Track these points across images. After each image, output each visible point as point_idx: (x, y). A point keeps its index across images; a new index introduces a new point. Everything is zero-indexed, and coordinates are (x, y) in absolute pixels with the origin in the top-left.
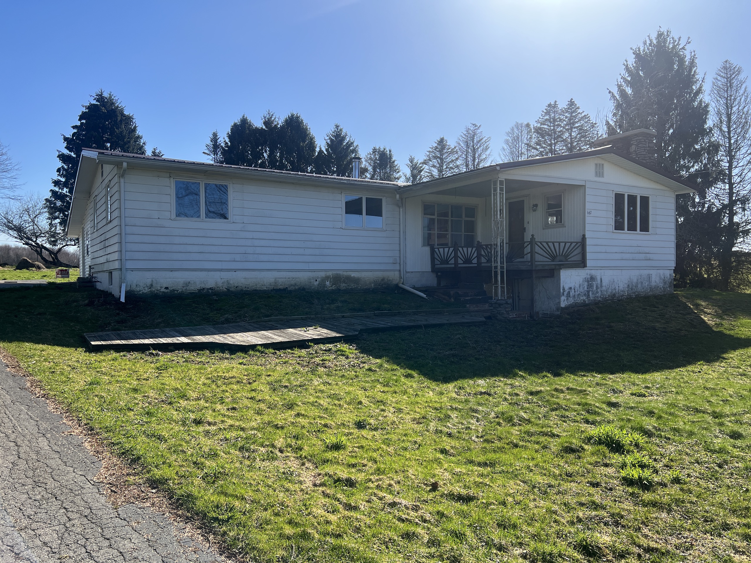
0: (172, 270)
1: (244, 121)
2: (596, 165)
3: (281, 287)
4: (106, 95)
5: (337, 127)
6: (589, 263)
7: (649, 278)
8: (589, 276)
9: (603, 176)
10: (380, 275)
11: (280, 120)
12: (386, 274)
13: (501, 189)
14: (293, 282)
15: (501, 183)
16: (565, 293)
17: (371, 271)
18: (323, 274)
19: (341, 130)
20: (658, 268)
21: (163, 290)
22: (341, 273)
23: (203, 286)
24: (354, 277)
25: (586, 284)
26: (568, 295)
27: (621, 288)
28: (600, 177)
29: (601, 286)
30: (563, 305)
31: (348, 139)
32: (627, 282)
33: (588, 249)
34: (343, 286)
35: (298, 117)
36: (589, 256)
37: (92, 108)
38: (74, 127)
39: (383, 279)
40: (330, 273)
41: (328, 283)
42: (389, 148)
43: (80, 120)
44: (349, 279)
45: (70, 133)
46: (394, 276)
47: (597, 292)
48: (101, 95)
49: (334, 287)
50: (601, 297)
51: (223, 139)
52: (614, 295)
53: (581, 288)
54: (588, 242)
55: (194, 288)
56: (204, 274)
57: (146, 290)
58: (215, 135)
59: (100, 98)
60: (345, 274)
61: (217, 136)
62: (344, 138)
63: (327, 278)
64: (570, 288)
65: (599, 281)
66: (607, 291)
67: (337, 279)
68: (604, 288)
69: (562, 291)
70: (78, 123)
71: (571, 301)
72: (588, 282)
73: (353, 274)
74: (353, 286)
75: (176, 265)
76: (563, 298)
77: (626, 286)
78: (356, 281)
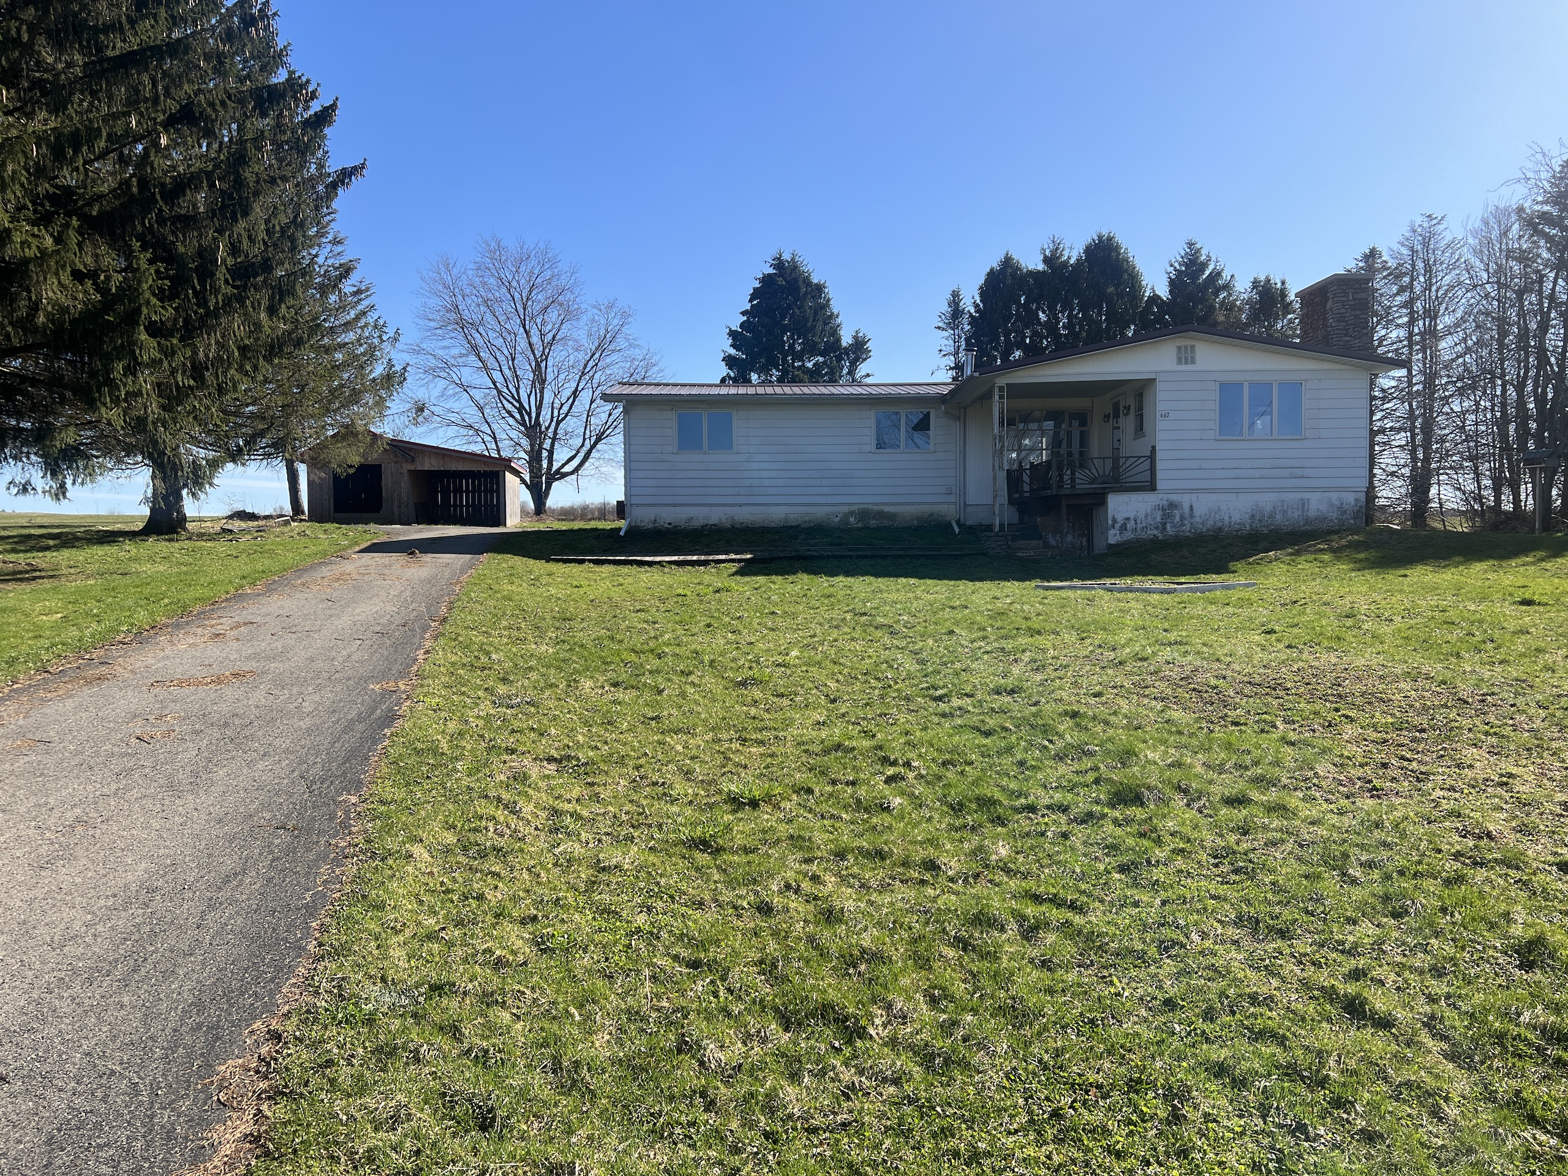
0: (675, 505)
1: (1007, 262)
2: (1179, 348)
3: (793, 524)
4: (786, 257)
5: (1190, 244)
6: (1160, 485)
7: (1303, 505)
8: (1165, 503)
9: (1193, 362)
10: (926, 509)
11: (1073, 252)
12: (935, 509)
13: (1001, 397)
14: (807, 519)
15: (1001, 389)
16: (1117, 526)
17: (912, 504)
18: (846, 509)
19: (1199, 250)
20: (1325, 489)
21: (666, 525)
22: (870, 507)
23: (706, 522)
24: (888, 512)
25: (1160, 513)
26: (1123, 528)
27: (1236, 518)
28: (1186, 363)
29: (1192, 516)
30: (1112, 540)
31: (1211, 267)
32: (1249, 511)
33: (1160, 465)
34: (873, 523)
35: (1110, 239)
36: (1160, 475)
37: (767, 280)
38: (743, 313)
39: (931, 515)
40: (855, 508)
41: (852, 519)
42: (1282, 277)
43: (751, 301)
44: (880, 514)
45: (736, 322)
46: (948, 509)
47: (1183, 525)
48: (779, 259)
49: (860, 525)
50: (1190, 531)
51: (970, 300)
52: (1220, 529)
53: (1149, 518)
54: (1159, 455)
55: (697, 524)
56: (706, 509)
57: (651, 526)
58: (955, 295)
59: (779, 264)
60: (876, 508)
61: (958, 296)
62: (1204, 266)
63: (851, 513)
64: (1128, 519)
65: (1187, 510)
66: (1203, 523)
67: (864, 514)
68: (1198, 519)
69: (1110, 522)
70: (748, 306)
71: (1128, 536)
72: (1163, 510)
73: (887, 509)
74: (886, 523)
75: (679, 500)
76: (1112, 532)
77: (1247, 516)
78: (892, 516)
